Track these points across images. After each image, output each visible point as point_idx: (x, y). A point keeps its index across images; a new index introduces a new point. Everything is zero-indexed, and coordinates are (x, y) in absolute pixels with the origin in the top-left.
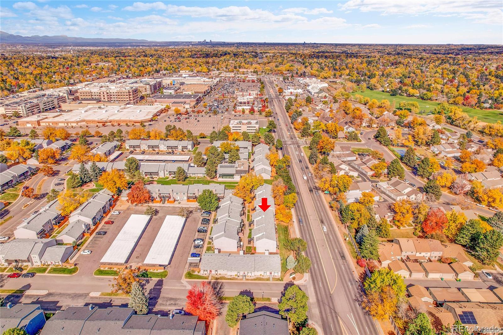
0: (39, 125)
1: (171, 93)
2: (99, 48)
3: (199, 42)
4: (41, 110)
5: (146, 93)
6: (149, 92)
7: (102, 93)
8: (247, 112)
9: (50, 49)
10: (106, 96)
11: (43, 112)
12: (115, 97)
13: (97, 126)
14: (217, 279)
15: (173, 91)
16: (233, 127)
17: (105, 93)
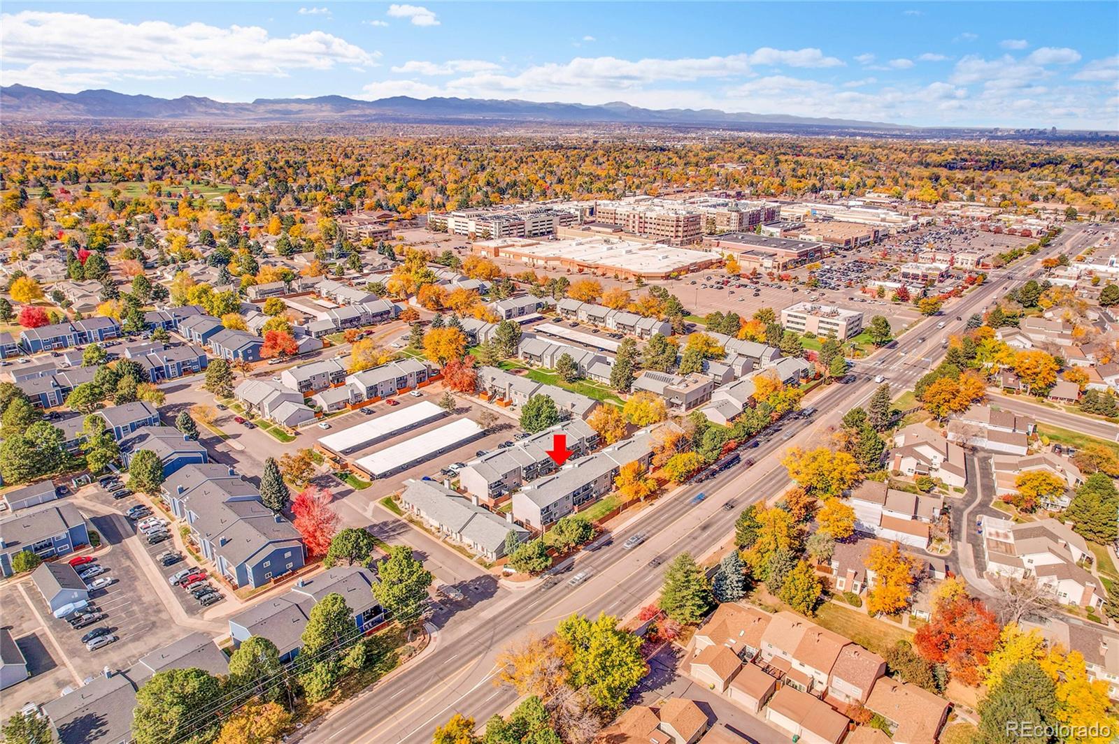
0: (497, 254)
1: (771, 235)
2: (771, 135)
3: (1018, 131)
4: (527, 233)
5: (728, 228)
6: (734, 226)
7: (632, 216)
8: (889, 295)
9: (681, 135)
10: (637, 222)
11: (529, 237)
12: (653, 226)
13: (569, 271)
14: (412, 521)
15: (779, 230)
16: (789, 315)
17: (637, 217)
